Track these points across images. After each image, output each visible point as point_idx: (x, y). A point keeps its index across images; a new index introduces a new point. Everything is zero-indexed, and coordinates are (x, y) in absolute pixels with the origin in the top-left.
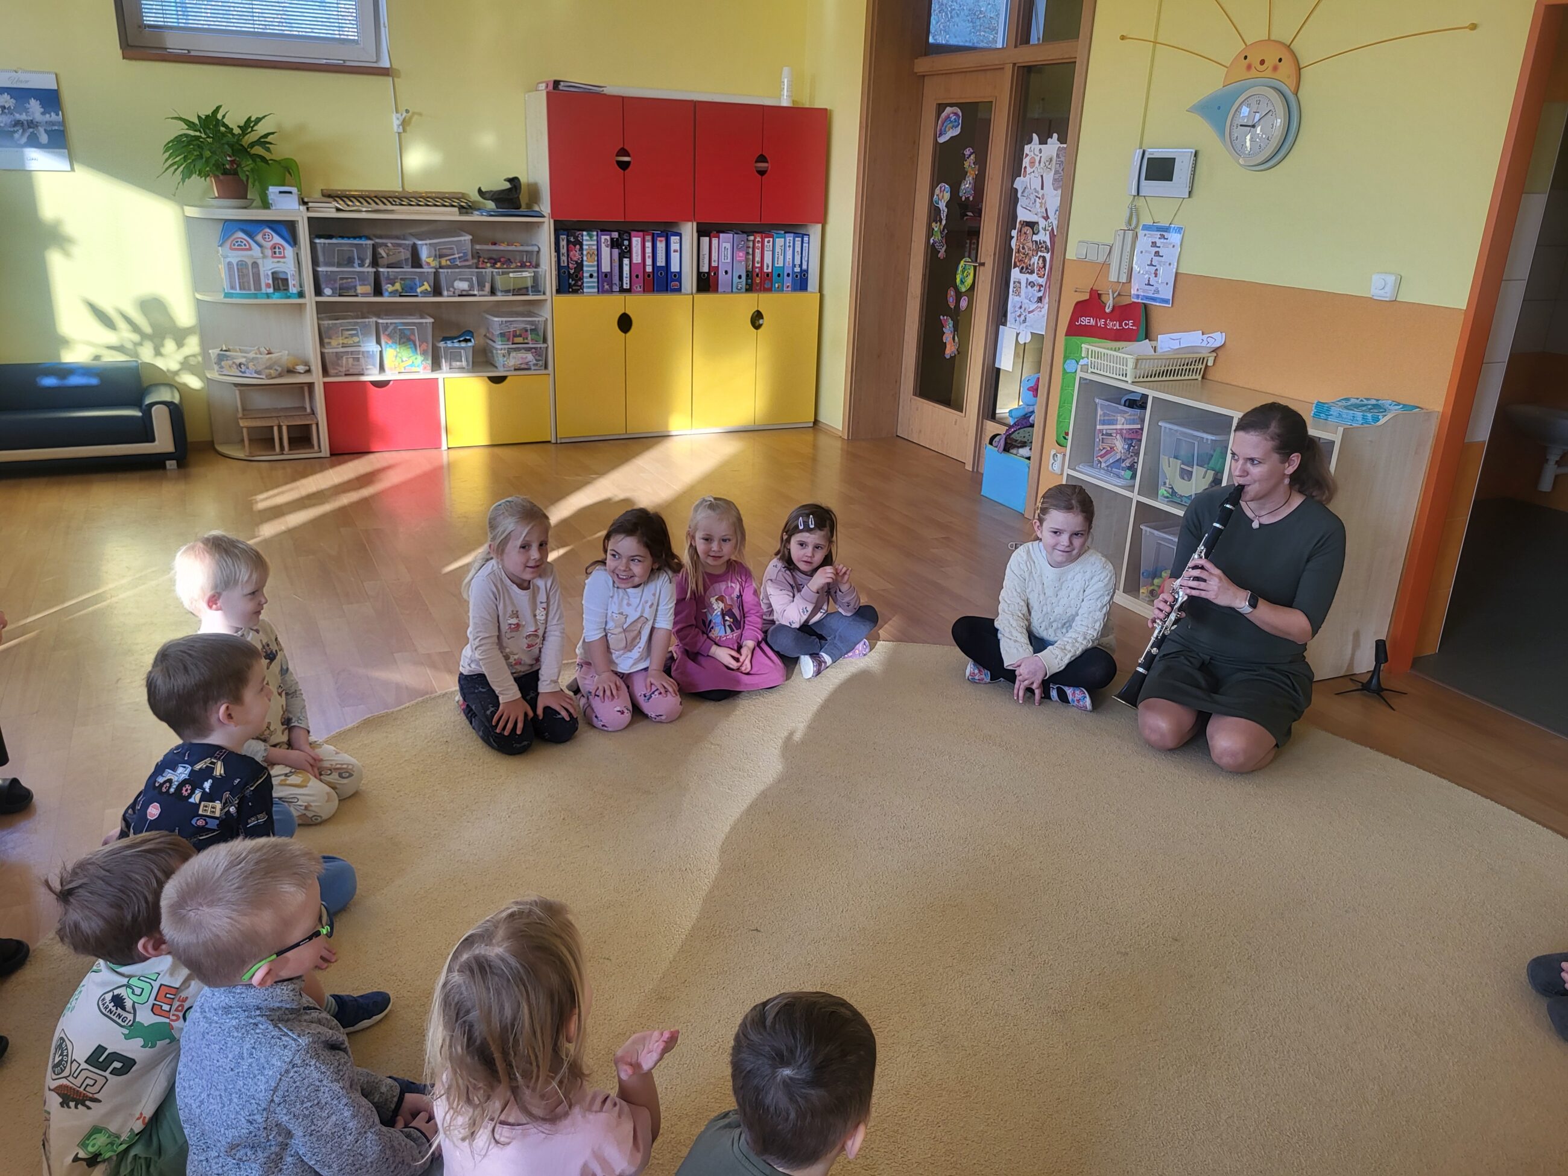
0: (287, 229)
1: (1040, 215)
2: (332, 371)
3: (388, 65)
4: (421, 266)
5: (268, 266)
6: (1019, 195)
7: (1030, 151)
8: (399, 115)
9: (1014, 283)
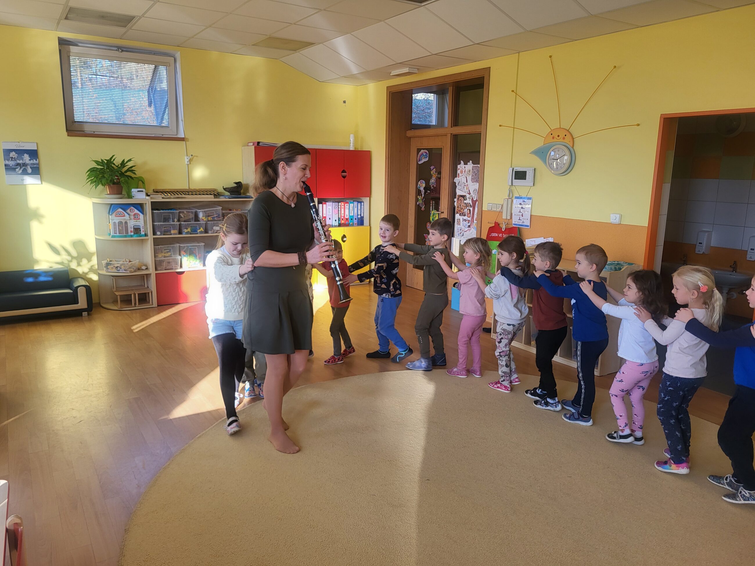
0: (140, 207)
1: (466, 192)
2: (159, 268)
3: (183, 136)
4: (199, 221)
5: (132, 224)
6: (457, 185)
7: (460, 167)
8: (188, 157)
9: (457, 220)
